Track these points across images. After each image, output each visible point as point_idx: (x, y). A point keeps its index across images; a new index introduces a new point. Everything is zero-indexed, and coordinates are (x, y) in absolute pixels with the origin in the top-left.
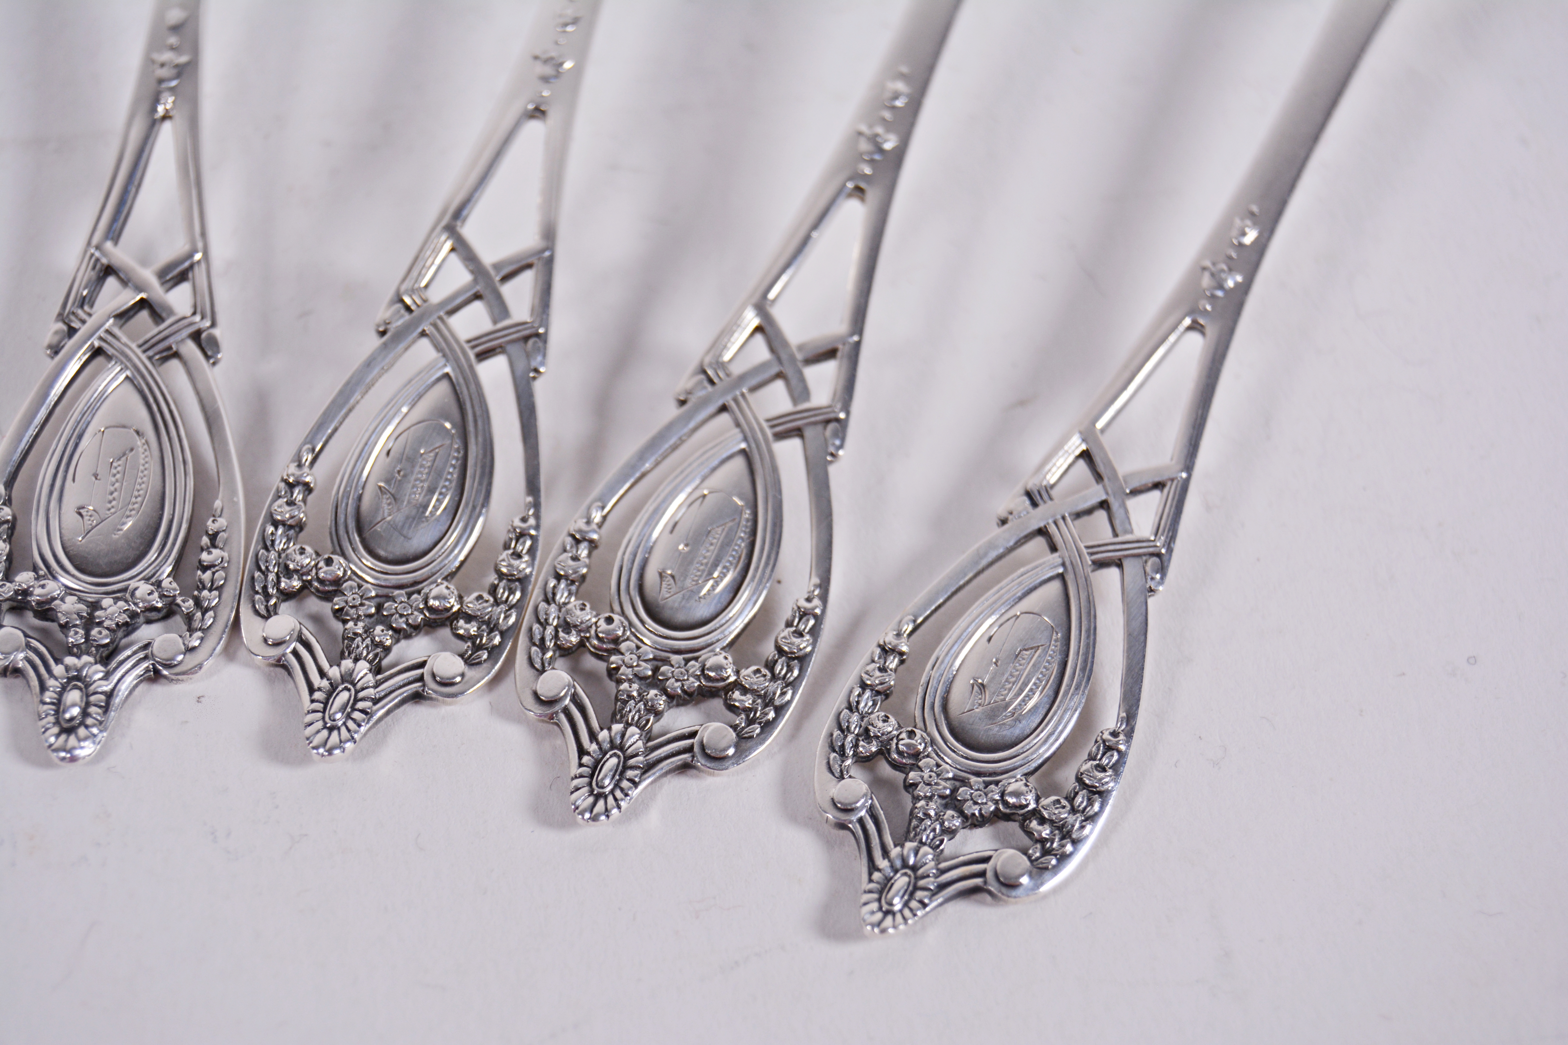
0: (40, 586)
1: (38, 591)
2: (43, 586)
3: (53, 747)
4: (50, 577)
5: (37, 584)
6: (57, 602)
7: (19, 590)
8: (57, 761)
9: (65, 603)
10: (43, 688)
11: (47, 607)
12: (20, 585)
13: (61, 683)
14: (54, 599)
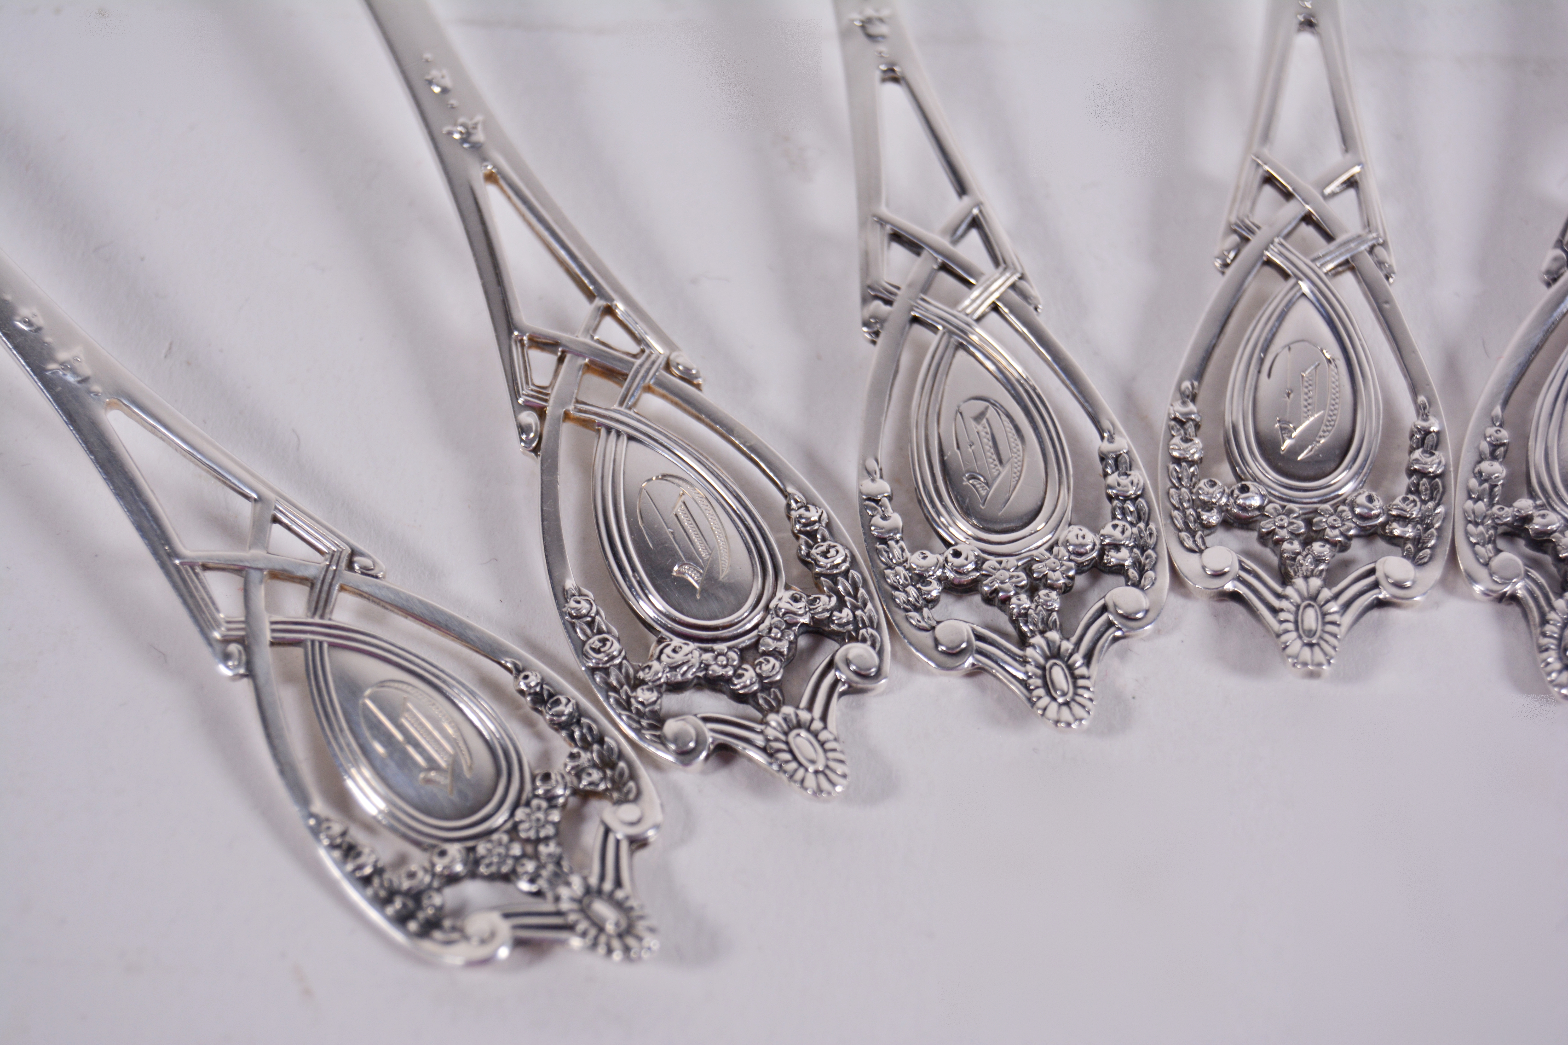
0: (1539, 516)
1: (1537, 520)
2: (1543, 516)
3: (1555, 683)
4: (1548, 507)
5: (1536, 513)
6: (1557, 534)
7: (1517, 516)
8: (1557, 696)
9: (1565, 537)
10: (1544, 621)
11: (1545, 538)
12: (1518, 511)
13: (1562, 618)
14: (1553, 532)
